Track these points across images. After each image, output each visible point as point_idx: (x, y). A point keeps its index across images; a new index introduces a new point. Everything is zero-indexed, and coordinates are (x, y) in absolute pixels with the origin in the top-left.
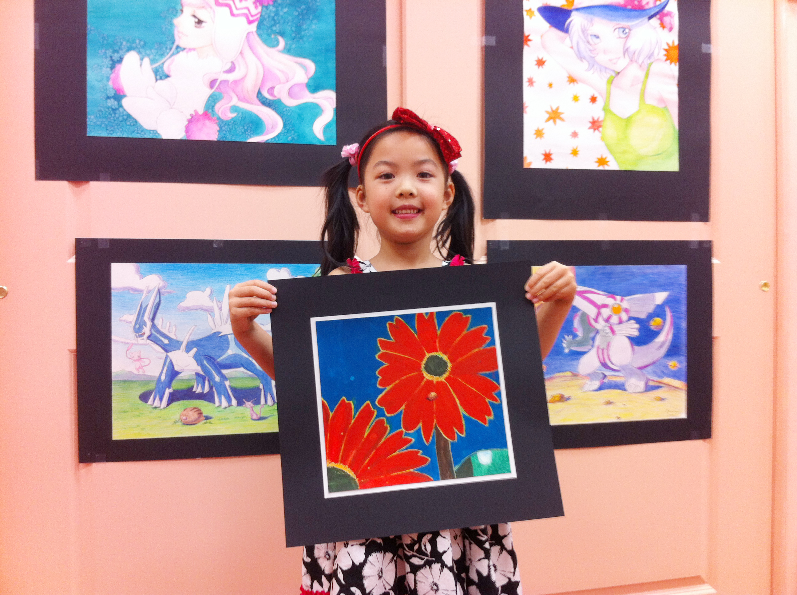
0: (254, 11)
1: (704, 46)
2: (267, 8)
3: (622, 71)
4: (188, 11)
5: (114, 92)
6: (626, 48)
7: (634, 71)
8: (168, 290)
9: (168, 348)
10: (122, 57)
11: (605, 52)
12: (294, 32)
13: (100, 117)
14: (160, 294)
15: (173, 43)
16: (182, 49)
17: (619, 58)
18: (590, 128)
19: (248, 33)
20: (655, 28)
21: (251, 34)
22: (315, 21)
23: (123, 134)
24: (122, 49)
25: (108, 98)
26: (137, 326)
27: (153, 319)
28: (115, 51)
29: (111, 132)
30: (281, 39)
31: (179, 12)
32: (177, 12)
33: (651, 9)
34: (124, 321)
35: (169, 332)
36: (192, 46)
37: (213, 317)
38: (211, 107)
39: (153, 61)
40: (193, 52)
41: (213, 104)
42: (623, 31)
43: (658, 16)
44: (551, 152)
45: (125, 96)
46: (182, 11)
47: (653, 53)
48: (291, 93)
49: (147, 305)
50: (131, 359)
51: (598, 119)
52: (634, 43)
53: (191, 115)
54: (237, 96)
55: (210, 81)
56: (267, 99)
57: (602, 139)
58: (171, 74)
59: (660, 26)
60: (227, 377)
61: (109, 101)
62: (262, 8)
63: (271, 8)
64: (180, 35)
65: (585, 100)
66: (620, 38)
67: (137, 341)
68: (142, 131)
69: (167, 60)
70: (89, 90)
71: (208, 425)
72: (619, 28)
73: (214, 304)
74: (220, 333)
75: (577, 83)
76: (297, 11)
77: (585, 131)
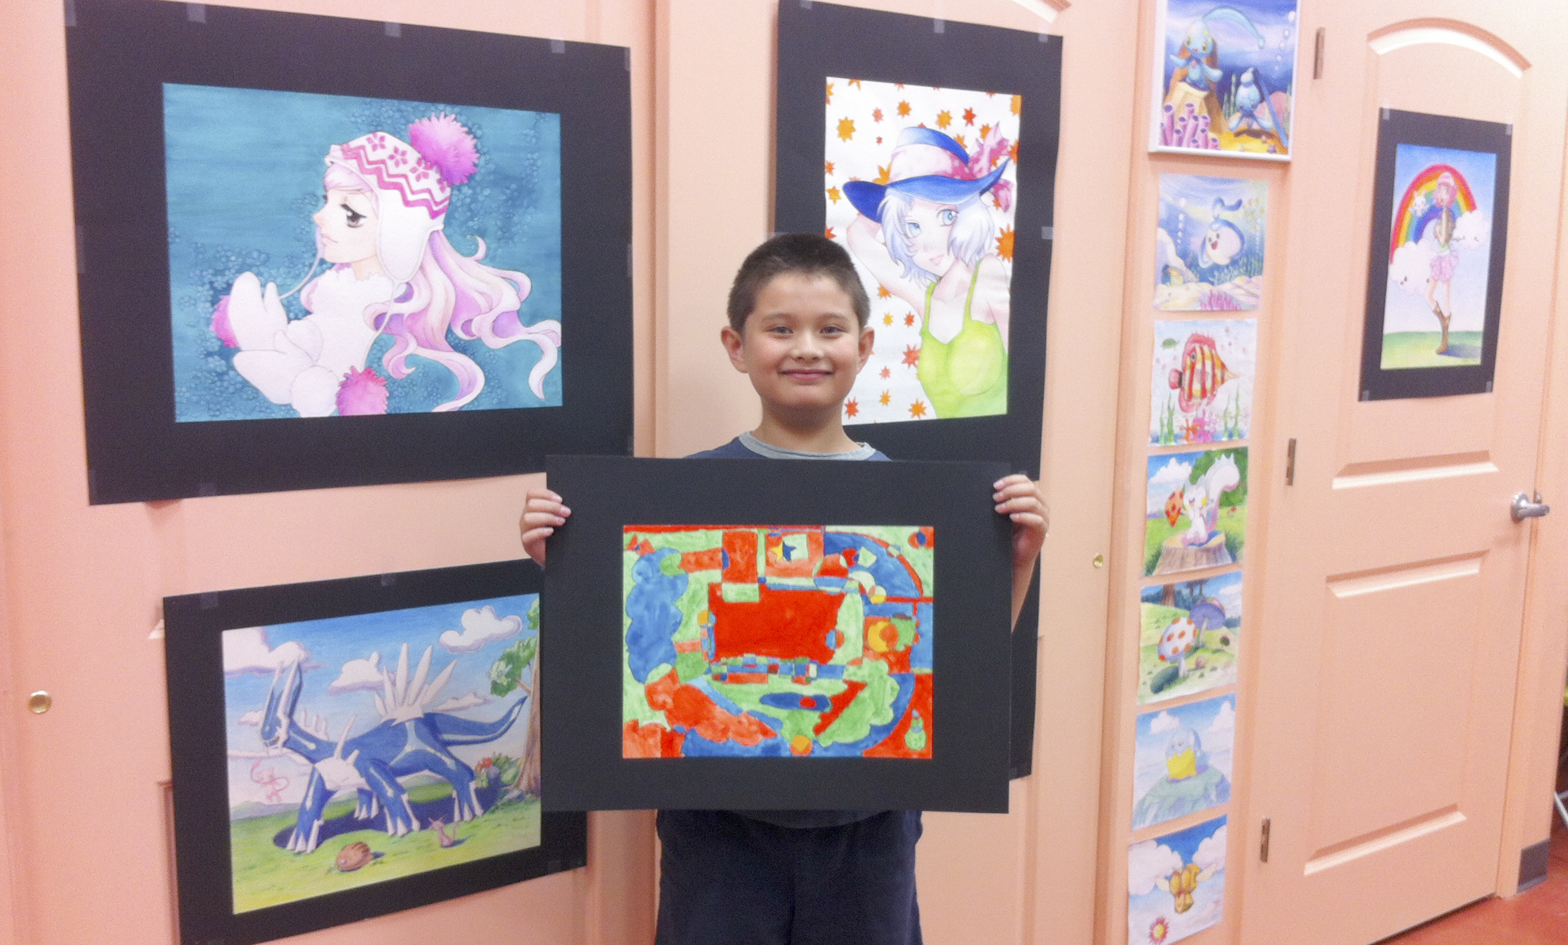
0: (439, 196)
1: (1044, 229)
2: (459, 190)
3: (944, 276)
4: (335, 198)
5: (219, 343)
6: (951, 239)
7: (960, 274)
8: (313, 663)
9: (314, 756)
10: (231, 282)
11: (926, 248)
12: (501, 229)
13: (196, 389)
14: (300, 672)
15: (314, 255)
16: (329, 265)
17: (942, 256)
18: (904, 362)
19: (433, 233)
20: (987, 207)
21: (436, 235)
22: (531, 210)
23: (236, 416)
24: (229, 269)
25: (210, 354)
26: (267, 728)
27: (290, 715)
28: (217, 273)
29: (217, 413)
30: (480, 241)
31: (322, 200)
32: (317, 201)
33: (983, 179)
34: (245, 722)
35: (317, 731)
36: (345, 261)
37: (383, 699)
38: (376, 360)
39: (281, 288)
40: (346, 270)
41: (379, 354)
42: (948, 217)
43: (992, 189)
44: (856, 401)
45: (237, 350)
46: (325, 197)
47: (983, 246)
48: (496, 329)
49: (282, 692)
50: (257, 782)
51: (914, 347)
52: (962, 233)
53: (346, 376)
54: (415, 337)
55: (375, 316)
56: (461, 340)
57: (919, 377)
58: (313, 308)
59: (992, 203)
60: (405, 787)
61: (210, 359)
62: (452, 191)
63: (465, 190)
64: (325, 240)
65: (898, 320)
66: (945, 225)
67: (268, 753)
68: (267, 408)
69: (304, 285)
70: (176, 343)
71: (378, 866)
72: (944, 210)
73: (385, 678)
74: (393, 720)
75: (890, 296)
76: (504, 193)
77: (897, 366)
